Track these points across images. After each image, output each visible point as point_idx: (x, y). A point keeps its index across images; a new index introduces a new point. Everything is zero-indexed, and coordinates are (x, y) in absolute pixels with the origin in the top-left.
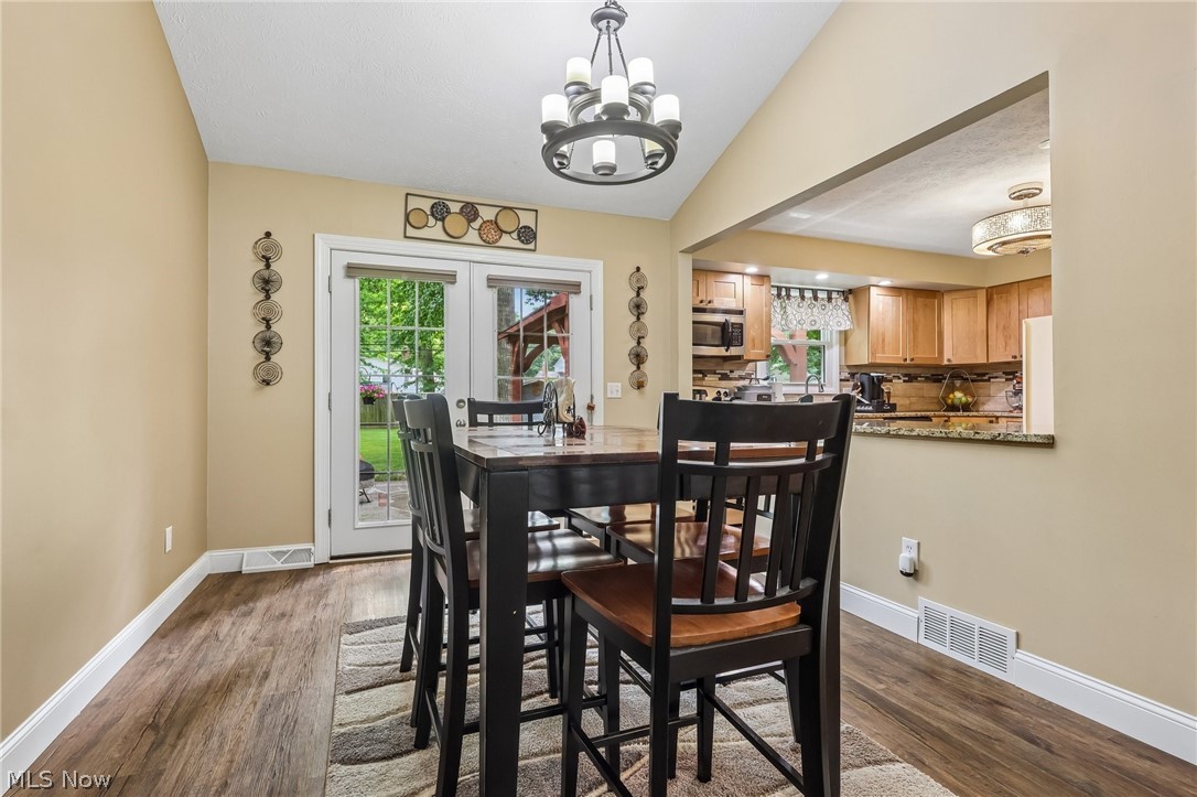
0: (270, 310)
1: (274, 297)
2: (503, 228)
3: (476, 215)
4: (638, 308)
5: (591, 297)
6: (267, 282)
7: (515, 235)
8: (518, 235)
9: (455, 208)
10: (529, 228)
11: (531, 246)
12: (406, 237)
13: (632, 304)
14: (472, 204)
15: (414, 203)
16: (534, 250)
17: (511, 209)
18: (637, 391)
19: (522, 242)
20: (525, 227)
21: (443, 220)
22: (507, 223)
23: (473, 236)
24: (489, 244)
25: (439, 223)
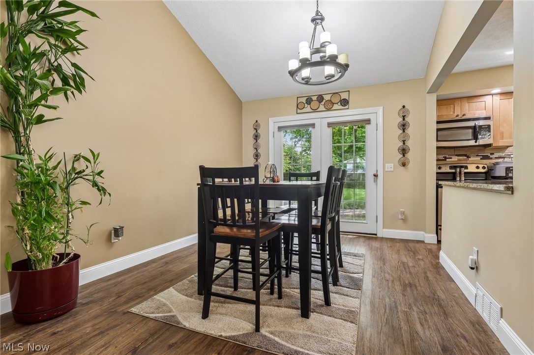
0: (257, 146)
1: (258, 141)
2: (333, 102)
3: (323, 99)
4: (404, 126)
5: (377, 125)
6: (256, 136)
7: (339, 104)
8: (341, 103)
9: (314, 98)
10: (345, 99)
11: (347, 107)
12: (297, 113)
13: (400, 124)
14: (321, 95)
15: (300, 100)
16: (348, 108)
17: (337, 93)
18: (403, 167)
19: (343, 106)
20: (343, 99)
21: (310, 104)
22: (336, 99)
23: (322, 108)
24: (329, 110)
25: (309, 106)
